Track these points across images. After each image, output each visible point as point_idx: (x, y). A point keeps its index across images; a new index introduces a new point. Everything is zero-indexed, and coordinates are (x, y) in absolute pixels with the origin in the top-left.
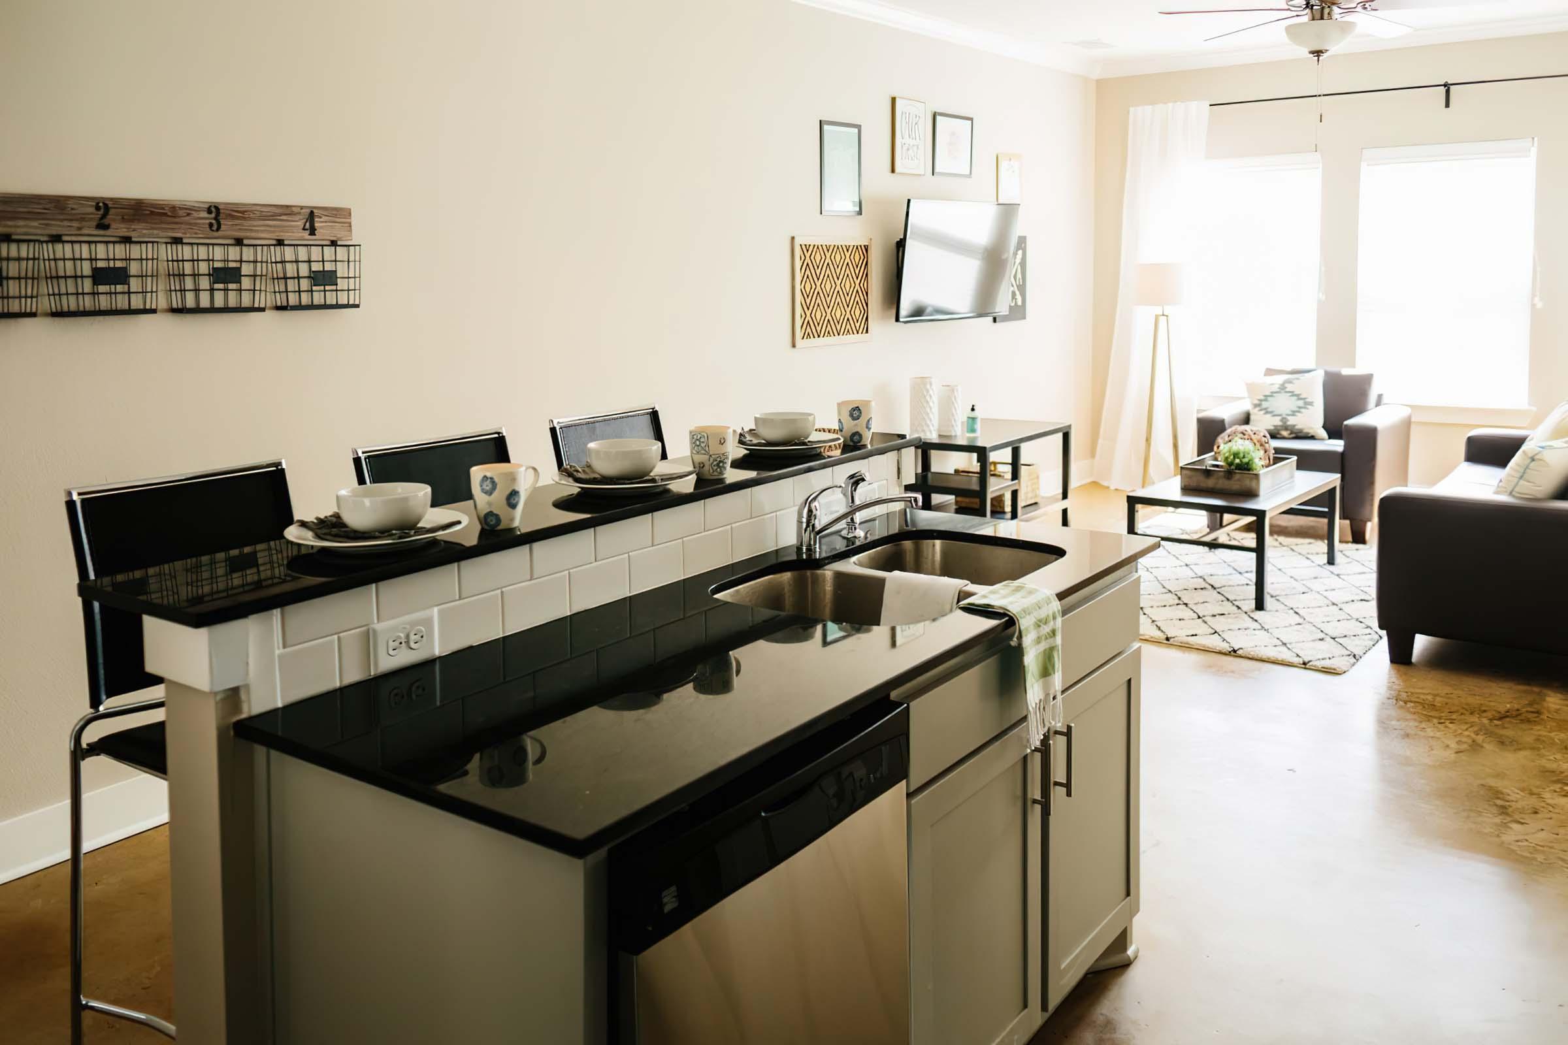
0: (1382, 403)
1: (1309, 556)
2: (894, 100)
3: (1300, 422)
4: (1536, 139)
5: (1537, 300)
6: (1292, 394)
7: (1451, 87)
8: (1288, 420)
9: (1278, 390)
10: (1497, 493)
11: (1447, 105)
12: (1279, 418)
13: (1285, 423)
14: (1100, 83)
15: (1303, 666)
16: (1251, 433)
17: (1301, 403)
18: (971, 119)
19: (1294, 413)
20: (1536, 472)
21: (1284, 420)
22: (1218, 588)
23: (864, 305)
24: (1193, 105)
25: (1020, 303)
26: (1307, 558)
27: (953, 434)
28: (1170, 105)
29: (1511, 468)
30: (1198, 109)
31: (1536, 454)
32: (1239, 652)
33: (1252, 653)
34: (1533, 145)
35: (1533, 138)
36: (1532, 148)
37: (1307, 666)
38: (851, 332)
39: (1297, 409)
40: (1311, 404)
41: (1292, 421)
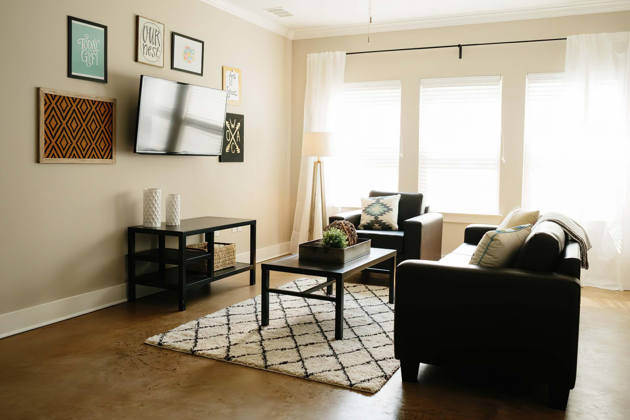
0: (429, 211)
1: (380, 298)
2: (137, 18)
3: (384, 219)
4: (502, 76)
5: (503, 159)
6: (382, 204)
7: (462, 47)
8: (378, 218)
9: (375, 202)
10: (471, 263)
11: (460, 57)
12: (374, 217)
13: (377, 219)
14: (294, 42)
15: (350, 387)
16: (344, 225)
17: (386, 209)
18: (203, 43)
19: (382, 214)
20: (494, 249)
21: (376, 218)
22: (320, 322)
23: (109, 140)
24: (338, 53)
25: (239, 151)
26: (380, 299)
27: (174, 225)
28: (327, 52)
29: (479, 245)
30: (340, 55)
31: (494, 236)
32: (311, 377)
33: (318, 378)
34: (501, 80)
35: (501, 75)
36: (501, 81)
37: (352, 388)
38: (96, 156)
39: (383, 212)
40: (391, 210)
41: (380, 218)
